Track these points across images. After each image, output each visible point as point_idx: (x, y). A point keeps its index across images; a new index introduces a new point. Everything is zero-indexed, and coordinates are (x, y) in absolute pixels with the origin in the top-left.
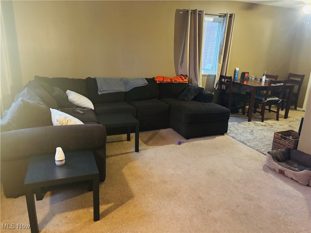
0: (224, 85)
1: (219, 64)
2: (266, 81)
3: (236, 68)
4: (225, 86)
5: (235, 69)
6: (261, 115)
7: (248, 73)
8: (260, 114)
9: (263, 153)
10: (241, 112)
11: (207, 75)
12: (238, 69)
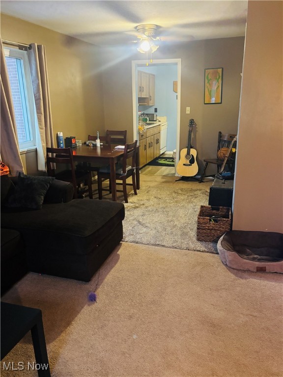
0: (53, 162)
1: (41, 130)
2: (101, 145)
3: (59, 133)
4: (55, 164)
5: (57, 134)
6: (110, 193)
7: (75, 138)
8: (108, 192)
9: (199, 251)
10: (85, 197)
11: (25, 152)
12: (61, 134)
